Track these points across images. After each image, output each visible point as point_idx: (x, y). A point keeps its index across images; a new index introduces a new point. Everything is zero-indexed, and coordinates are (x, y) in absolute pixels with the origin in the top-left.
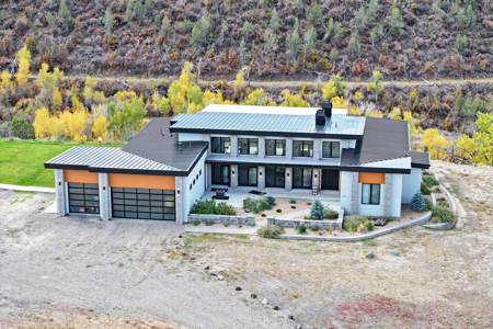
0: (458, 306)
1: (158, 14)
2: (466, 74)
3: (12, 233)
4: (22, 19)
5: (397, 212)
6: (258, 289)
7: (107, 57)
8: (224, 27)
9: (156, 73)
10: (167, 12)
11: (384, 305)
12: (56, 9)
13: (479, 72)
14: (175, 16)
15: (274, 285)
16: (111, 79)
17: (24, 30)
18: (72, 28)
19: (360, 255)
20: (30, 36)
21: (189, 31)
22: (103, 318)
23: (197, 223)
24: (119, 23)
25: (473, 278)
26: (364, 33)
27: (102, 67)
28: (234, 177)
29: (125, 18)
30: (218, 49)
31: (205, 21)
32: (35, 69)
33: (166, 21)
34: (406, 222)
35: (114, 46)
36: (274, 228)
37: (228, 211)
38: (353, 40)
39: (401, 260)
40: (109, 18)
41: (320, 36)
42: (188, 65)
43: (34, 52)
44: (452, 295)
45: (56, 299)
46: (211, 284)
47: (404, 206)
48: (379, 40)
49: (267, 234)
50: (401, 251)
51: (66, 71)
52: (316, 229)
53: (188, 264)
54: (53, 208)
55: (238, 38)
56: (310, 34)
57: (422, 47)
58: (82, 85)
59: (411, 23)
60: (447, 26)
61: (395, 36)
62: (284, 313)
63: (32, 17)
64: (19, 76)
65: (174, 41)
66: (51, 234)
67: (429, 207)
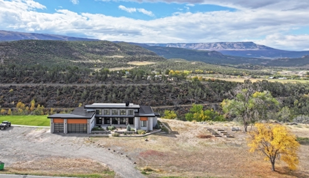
0: (175, 152)
1: (72, 91)
2: (157, 105)
3: (37, 138)
4: (33, 92)
5: (152, 129)
6: (115, 149)
7: (57, 103)
8: (90, 94)
9: (71, 107)
10: (74, 90)
11: (154, 153)
12: (43, 90)
13: (160, 105)
14: (76, 91)
15: (120, 148)
16: (58, 109)
17: (33, 95)
18: (47, 95)
19: (143, 140)
20: (35, 97)
21: (80, 95)
22: (68, 159)
23: (93, 134)
24: (61, 93)
25: (178, 145)
26: (129, 95)
27: (55, 106)
28: (103, 121)
29: (62, 92)
30: (89, 100)
31: (85, 92)
32: (36, 106)
33: (74, 92)
34: (155, 132)
35: (59, 100)
36: (117, 134)
37: (103, 130)
38: (126, 96)
39: (156, 141)
40: (58, 92)
41: (117, 96)
42: (81, 104)
43: (36, 102)
44: (173, 150)
45: (53, 154)
46: (101, 149)
47: (153, 128)
48: (133, 97)
49: (115, 136)
50: (155, 139)
51: (45, 107)
52: (129, 134)
53: (92, 144)
54: (49, 131)
55: (94, 97)
56: (114, 95)
57: (144, 98)
58: (50, 110)
59: (141, 92)
60: (151, 92)
61: (137, 95)
62: (124, 155)
63: (35, 92)
64: (31, 108)
65: (77, 98)
66: (49, 138)
67: (160, 128)
